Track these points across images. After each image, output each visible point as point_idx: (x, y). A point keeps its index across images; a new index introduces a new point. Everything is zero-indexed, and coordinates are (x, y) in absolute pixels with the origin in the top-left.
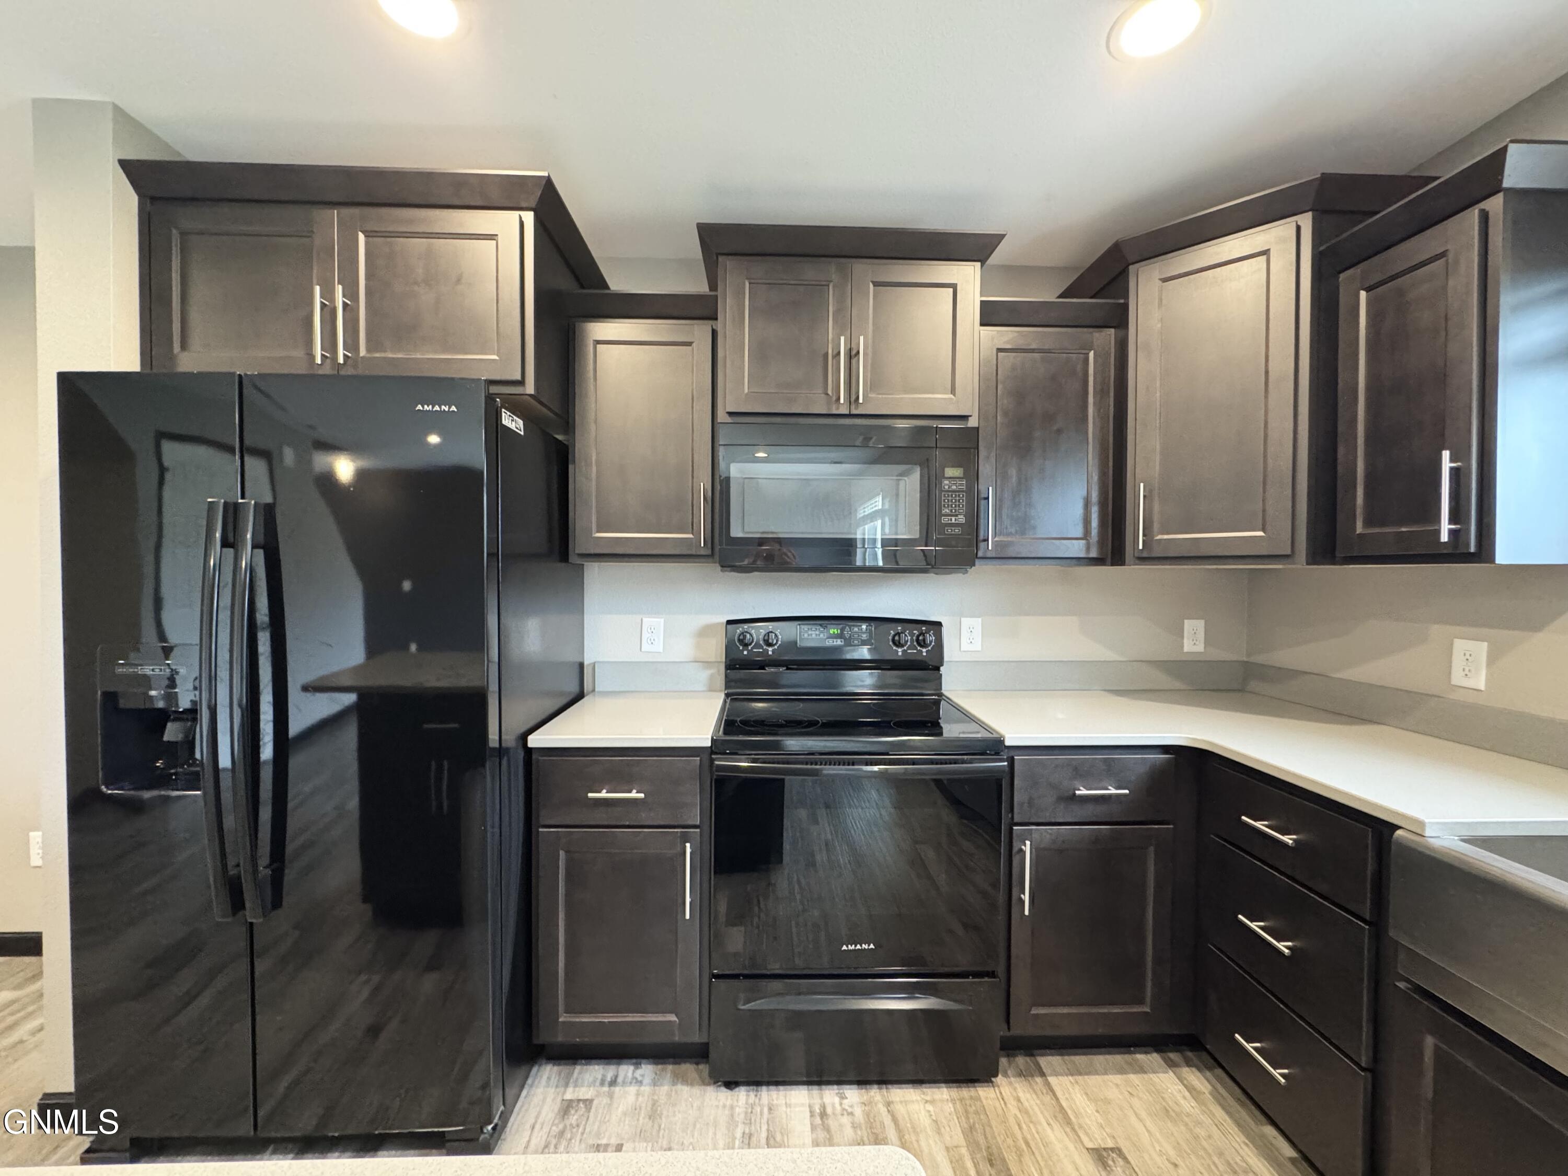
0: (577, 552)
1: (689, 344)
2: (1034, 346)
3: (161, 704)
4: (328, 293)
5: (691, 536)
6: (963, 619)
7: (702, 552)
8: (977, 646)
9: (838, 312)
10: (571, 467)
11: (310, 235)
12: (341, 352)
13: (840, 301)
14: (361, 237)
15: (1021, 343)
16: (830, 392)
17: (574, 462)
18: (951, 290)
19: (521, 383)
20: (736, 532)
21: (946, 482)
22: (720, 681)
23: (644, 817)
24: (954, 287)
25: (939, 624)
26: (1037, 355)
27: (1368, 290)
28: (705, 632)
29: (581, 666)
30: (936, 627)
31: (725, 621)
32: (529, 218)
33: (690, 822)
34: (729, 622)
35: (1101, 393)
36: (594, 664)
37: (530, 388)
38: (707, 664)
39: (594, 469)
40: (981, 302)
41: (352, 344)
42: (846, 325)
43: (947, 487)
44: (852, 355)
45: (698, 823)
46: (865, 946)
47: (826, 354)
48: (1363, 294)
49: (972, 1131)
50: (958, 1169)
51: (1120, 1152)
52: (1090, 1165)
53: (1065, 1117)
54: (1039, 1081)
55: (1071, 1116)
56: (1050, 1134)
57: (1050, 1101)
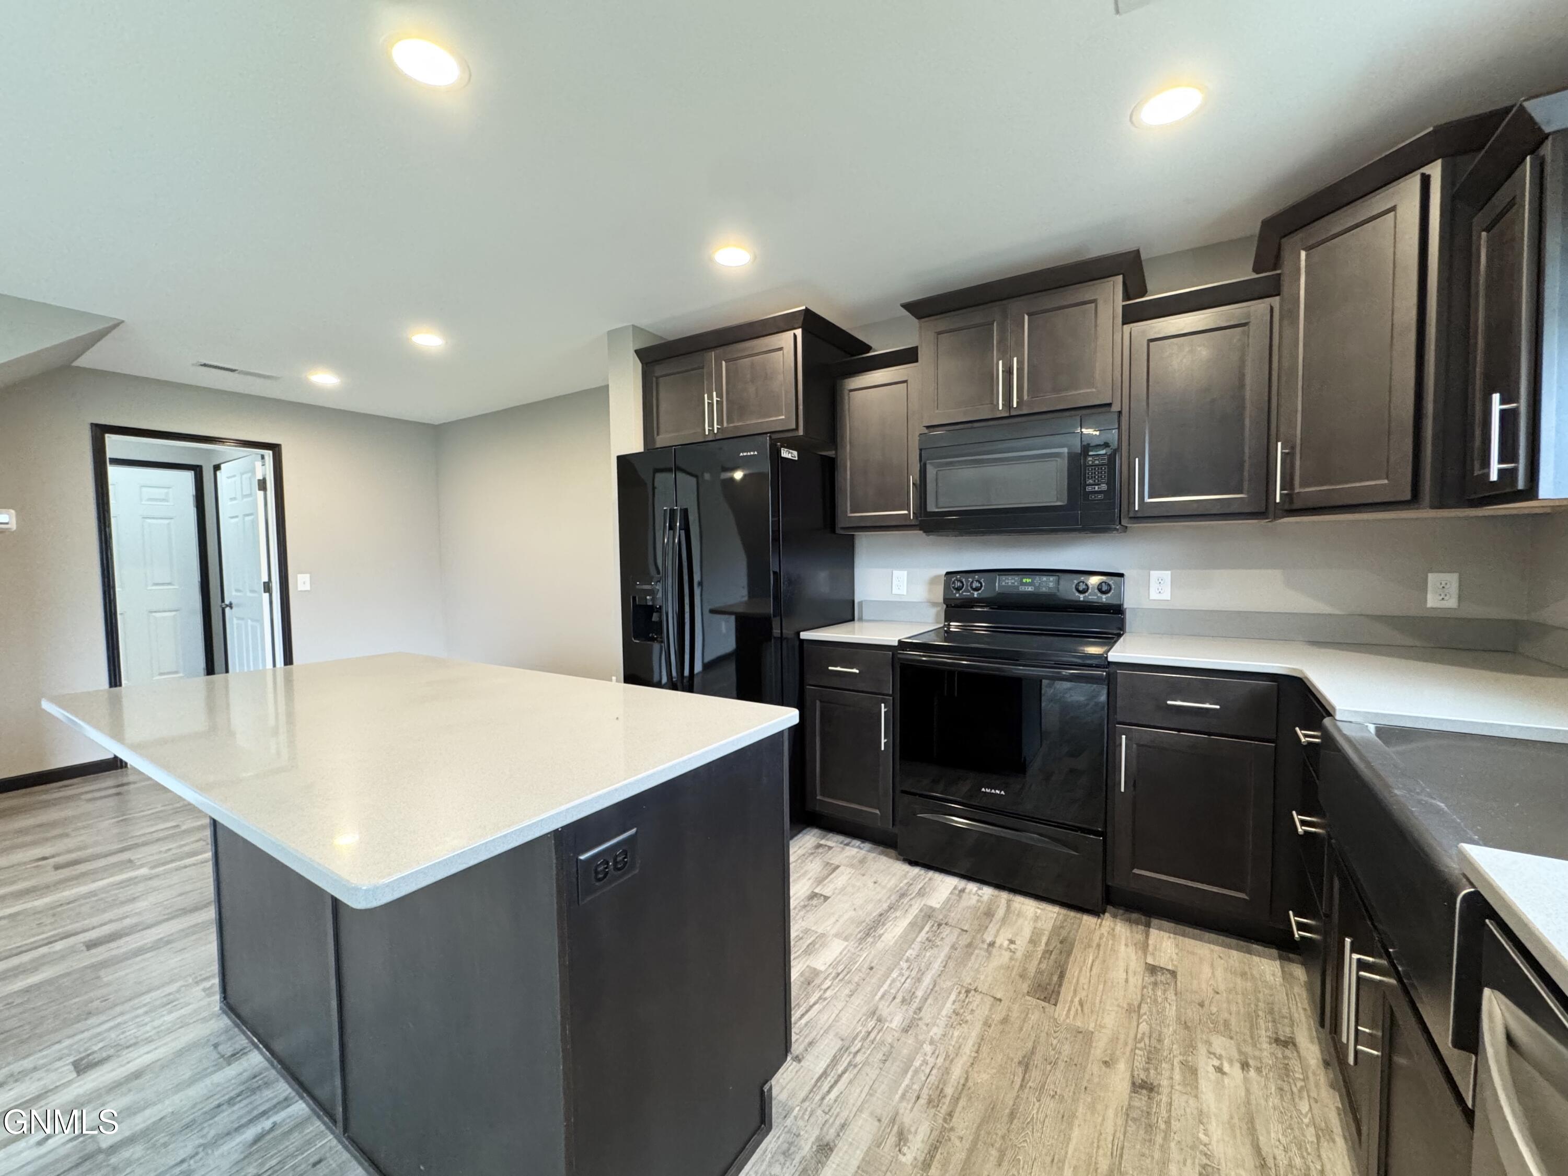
0: (841, 525)
1: (905, 382)
3: (650, 603)
4: (710, 397)
5: (908, 512)
6: (1152, 572)
7: (913, 523)
8: (1166, 595)
9: (1002, 341)
10: (836, 473)
11: (702, 368)
12: (716, 426)
13: (1002, 331)
14: (724, 363)
16: (992, 402)
17: (837, 470)
18: (1091, 306)
19: (797, 429)
20: (934, 507)
21: (1090, 459)
23: (861, 686)
24: (1094, 302)
25: (1121, 575)
27: (1488, 230)
28: (933, 581)
29: (853, 603)
30: (1118, 578)
31: (944, 573)
32: (799, 332)
33: (886, 692)
34: (948, 573)
36: (861, 603)
37: (801, 432)
38: (934, 604)
39: (849, 472)
41: (720, 422)
42: (1005, 353)
43: (1090, 463)
44: (1008, 372)
45: (891, 692)
46: (998, 792)
47: (991, 375)
48: (1484, 235)
49: (1062, 927)
50: (1033, 942)
51: (1173, 974)
52: (1141, 968)
53: (1144, 947)
54: (1141, 928)
55: (1151, 948)
56: (1123, 947)
57: (1140, 937)
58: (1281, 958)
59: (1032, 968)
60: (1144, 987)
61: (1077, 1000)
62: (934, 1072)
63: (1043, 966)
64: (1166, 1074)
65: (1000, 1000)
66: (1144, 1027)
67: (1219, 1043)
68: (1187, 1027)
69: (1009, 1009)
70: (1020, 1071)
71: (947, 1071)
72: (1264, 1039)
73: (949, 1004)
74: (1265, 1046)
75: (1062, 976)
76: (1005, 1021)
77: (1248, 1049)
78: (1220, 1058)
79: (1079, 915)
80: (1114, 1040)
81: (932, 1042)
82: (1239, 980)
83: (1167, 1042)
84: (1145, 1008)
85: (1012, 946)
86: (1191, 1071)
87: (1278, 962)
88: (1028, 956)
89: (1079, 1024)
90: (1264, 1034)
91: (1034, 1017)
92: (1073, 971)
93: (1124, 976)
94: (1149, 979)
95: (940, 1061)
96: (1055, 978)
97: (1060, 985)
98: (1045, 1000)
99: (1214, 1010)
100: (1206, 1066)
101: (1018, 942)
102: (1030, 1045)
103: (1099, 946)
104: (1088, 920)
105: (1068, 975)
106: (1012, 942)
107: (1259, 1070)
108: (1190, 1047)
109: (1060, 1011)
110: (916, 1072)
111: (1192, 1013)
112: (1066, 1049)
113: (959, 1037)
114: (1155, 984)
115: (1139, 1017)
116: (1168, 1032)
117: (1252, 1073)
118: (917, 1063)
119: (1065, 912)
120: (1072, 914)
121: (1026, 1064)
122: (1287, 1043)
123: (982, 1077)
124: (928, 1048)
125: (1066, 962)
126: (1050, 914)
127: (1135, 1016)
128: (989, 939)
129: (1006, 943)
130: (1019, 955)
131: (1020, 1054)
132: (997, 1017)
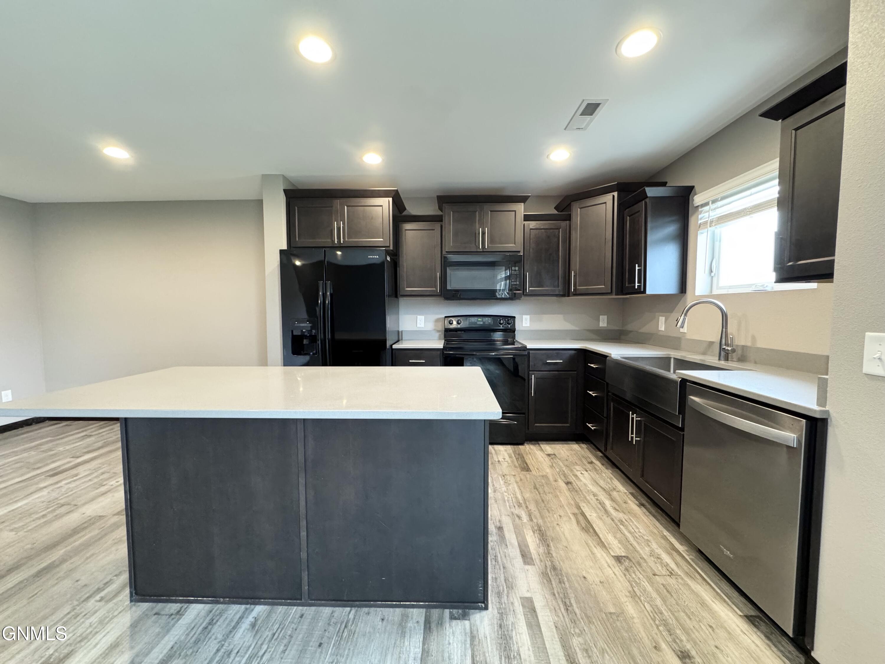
0: (401, 294)
1: (434, 230)
2: (542, 227)
3: (306, 334)
5: (435, 289)
6: (523, 316)
7: (438, 294)
8: (528, 325)
9: (479, 220)
10: (398, 269)
11: (332, 207)
12: (342, 240)
13: (480, 217)
14: (346, 207)
15: (538, 227)
16: (477, 245)
17: (399, 267)
18: (514, 212)
19: (389, 247)
20: (449, 288)
21: (513, 271)
22: (443, 336)
24: (515, 211)
25: (515, 317)
26: (543, 230)
27: (629, 217)
28: (437, 321)
29: (398, 332)
30: (513, 318)
31: (444, 316)
32: (391, 199)
34: (446, 317)
35: (564, 242)
36: (402, 331)
37: (391, 248)
38: (438, 331)
39: (405, 269)
40: (524, 215)
41: (344, 237)
42: (482, 225)
43: (513, 273)
44: (484, 233)
47: (476, 233)
48: (628, 217)
49: (515, 451)
50: (510, 457)
51: (555, 455)
52: (546, 456)
53: (542, 450)
54: (537, 445)
55: (544, 450)
56: (537, 452)
57: (539, 448)
58: (577, 443)
59: (517, 465)
60: (550, 460)
61: (536, 469)
62: (513, 499)
63: (519, 463)
64: (571, 478)
65: (515, 475)
66: (558, 470)
67: (578, 468)
68: (568, 467)
69: (520, 477)
70: (536, 490)
71: (516, 498)
72: (586, 464)
73: (501, 481)
74: (588, 465)
75: (527, 464)
76: (521, 480)
77: (584, 467)
78: (580, 471)
79: (517, 446)
80: (553, 475)
81: (505, 492)
82: (571, 452)
83: (566, 471)
84: (554, 465)
85: (506, 460)
86: (576, 476)
87: (577, 445)
88: (513, 462)
89: (541, 474)
90: (585, 462)
91: (528, 476)
92: (528, 462)
93: (542, 459)
94: (550, 458)
95: (512, 495)
96: (525, 465)
97: (528, 466)
98: (527, 471)
99: (571, 460)
100: (578, 474)
101: (506, 458)
102: (533, 483)
103: (530, 453)
104: (521, 447)
105: (528, 463)
106: (504, 459)
107: (590, 471)
108: (572, 471)
109: (534, 472)
110: (508, 501)
111: (566, 463)
112: (543, 481)
113: (512, 488)
114: (552, 458)
115: (555, 468)
116: (564, 469)
117: (589, 472)
118: (506, 498)
119: (512, 446)
120: (515, 446)
121: (535, 488)
122: (591, 463)
123: (527, 495)
124: (506, 494)
125: (525, 460)
126: (509, 448)
127: (553, 468)
128: (497, 460)
129: (503, 460)
130: (509, 462)
131: (532, 486)
132: (518, 479)
